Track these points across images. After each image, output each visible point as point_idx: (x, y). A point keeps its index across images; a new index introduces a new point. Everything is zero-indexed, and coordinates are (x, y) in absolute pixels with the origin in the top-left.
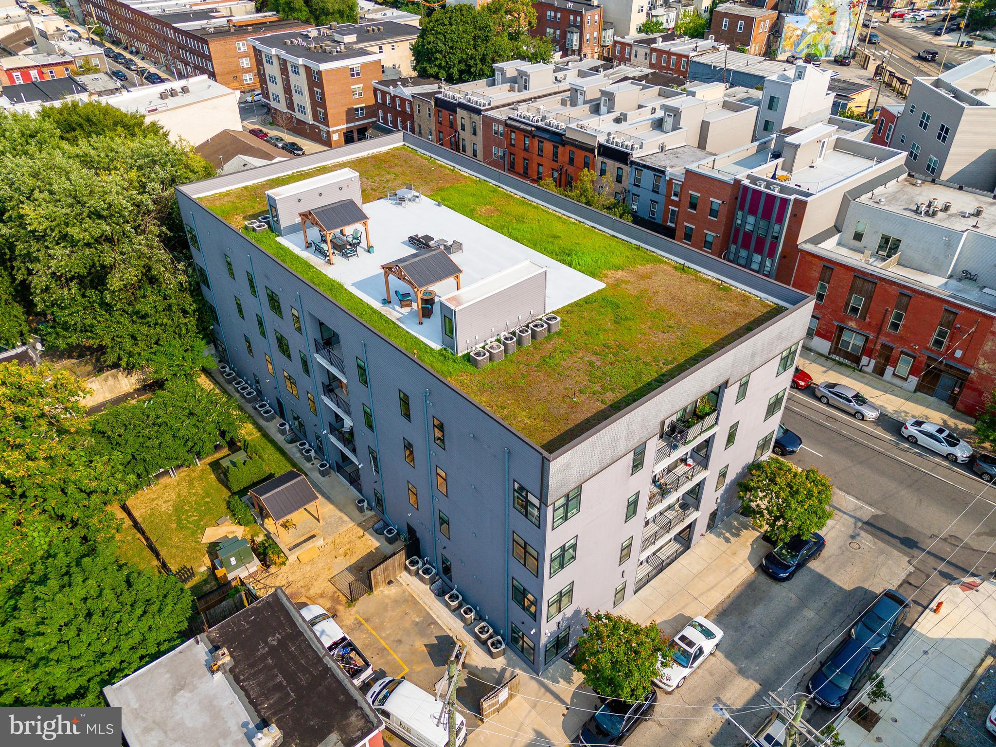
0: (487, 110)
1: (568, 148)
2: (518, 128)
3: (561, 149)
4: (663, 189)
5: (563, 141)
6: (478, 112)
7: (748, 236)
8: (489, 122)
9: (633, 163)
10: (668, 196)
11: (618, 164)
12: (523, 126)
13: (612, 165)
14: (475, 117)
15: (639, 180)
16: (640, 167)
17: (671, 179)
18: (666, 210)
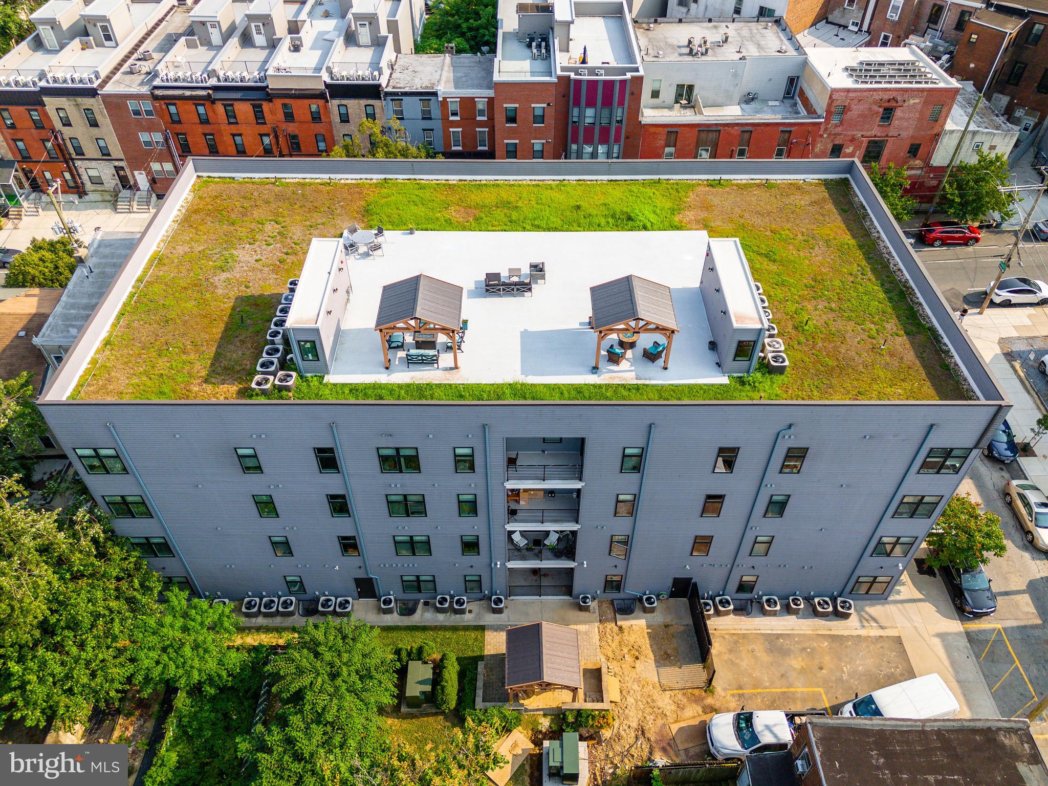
0: (102, 86)
1: (278, 103)
2: (183, 98)
3: (266, 106)
4: (436, 112)
5: (268, 94)
6: (92, 93)
7: (589, 130)
8: (116, 104)
9: (387, 94)
10: (445, 118)
11: (364, 102)
12: (188, 93)
13: (355, 106)
14: (88, 102)
15: (401, 112)
16: (397, 96)
17: (445, 99)
18: (446, 135)
